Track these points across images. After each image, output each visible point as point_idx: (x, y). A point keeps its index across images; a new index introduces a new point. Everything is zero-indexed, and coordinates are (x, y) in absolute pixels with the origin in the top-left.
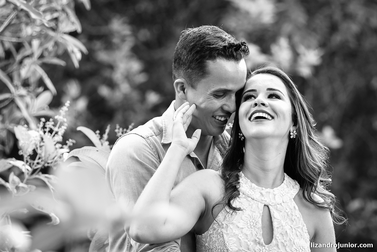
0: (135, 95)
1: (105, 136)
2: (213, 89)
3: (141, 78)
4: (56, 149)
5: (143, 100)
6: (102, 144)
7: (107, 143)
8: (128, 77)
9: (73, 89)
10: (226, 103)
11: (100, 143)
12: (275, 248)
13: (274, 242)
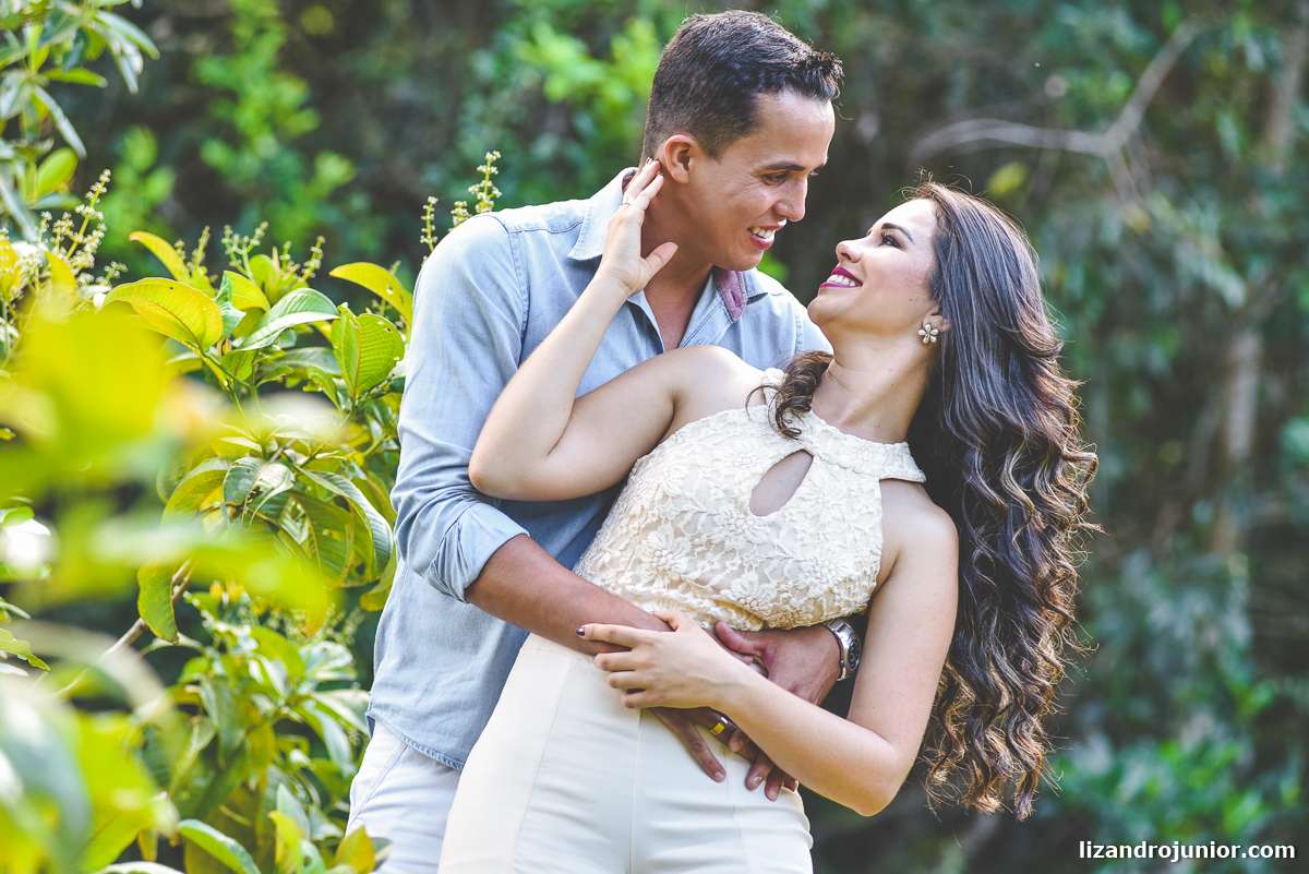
0: (290, 163)
1: (199, 254)
2: (767, 162)
3: (305, 122)
4: (80, 285)
5: (309, 173)
6: (190, 274)
7: (202, 271)
8: (273, 121)
9: (139, 147)
10: (784, 197)
11: (186, 271)
12: (768, 529)
13: (773, 516)
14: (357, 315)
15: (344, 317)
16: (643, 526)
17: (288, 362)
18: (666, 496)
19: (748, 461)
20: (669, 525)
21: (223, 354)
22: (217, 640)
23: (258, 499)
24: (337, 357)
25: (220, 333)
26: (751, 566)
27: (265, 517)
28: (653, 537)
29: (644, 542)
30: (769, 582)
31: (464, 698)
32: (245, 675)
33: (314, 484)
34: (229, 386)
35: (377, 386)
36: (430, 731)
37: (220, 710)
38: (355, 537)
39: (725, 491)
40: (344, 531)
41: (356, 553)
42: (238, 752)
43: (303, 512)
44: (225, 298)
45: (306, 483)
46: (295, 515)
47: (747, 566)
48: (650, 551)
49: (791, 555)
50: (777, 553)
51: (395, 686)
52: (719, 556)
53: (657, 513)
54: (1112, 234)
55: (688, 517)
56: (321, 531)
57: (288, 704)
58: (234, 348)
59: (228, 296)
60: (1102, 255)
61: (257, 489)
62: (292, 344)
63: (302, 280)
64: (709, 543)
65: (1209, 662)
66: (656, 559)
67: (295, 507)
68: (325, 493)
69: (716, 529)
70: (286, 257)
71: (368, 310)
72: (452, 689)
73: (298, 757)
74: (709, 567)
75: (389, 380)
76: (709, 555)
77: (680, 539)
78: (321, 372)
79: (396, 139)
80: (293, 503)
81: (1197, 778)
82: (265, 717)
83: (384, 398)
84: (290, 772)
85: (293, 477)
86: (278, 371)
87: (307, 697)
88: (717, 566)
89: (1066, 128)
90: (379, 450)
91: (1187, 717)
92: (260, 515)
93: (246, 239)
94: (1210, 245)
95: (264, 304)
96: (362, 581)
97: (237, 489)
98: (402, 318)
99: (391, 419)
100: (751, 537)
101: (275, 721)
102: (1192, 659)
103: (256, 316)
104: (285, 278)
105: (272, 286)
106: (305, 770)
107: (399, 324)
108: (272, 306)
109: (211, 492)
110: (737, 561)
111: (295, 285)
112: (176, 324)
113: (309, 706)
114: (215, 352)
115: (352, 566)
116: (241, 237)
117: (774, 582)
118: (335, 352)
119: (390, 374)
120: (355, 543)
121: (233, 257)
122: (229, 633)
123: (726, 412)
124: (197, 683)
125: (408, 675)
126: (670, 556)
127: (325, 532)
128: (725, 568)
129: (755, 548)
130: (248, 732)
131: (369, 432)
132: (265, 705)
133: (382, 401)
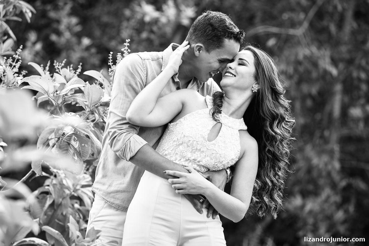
0: (74, 40)
1: (47, 68)
2: (222, 57)
3: (78, 29)
4: (15, 77)
5: (79, 43)
7: (49, 73)
8: (69, 28)
9: (33, 36)
11: (44, 73)
12: (212, 145)
13: (214, 142)
14: (91, 85)
15: (87, 85)
16: (178, 144)
17: (72, 98)
18: (184, 136)
19: (206, 126)
20: (185, 144)
21: (54, 96)
22: (54, 174)
23: (64, 136)
24: (86, 96)
25: (53, 90)
26: (208, 156)
27: (66, 141)
28: (181, 147)
29: (178, 148)
30: (212, 160)
31: (121, 189)
32: (62, 183)
33: (79, 131)
34: (56, 105)
35: (97, 104)
36: (111, 197)
37: (55, 193)
38: (91, 146)
39: (201, 135)
40: (88, 144)
41: (92, 150)
42: (60, 205)
43: (77, 139)
44: (54, 80)
45: (77, 131)
46: (75, 140)
47: (207, 155)
48: (180, 151)
49: (218, 152)
50: (215, 152)
51: (101, 183)
52: (199, 153)
53: (182, 141)
54: (301, 57)
55: (191, 142)
56: (82, 144)
57: (74, 191)
58: (57, 94)
59: (55, 80)
60: (298, 63)
61: (64, 133)
62: (73, 93)
63: (76, 75)
64: (197, 149)
65: (329, 174)
66: (182, 153)
67: (74, 138)
68: (83, 134)
69: (198, 145)
70: (71, 69)
71: (94, 83)
72: (118, 186)
73: (77, 206)
74: (197, 156)
75: (100, 103)
76: (196, 152)
77: (188, 148)
78: (81, 101)
79: (104, 32)
80: (74, 137)
81: (326, 206)
82: (67, 195)
83: (99, 108)
84: (75, 210)
85: (74, 130)
86: (69, 100)
87: (79, 190)
88: (199, 155)
89: (288, 28)
90: (98, 122)
91: (323, 189)
92: (65, 140)
93: (60, 64)
94: (328, 60)
95: (65, 82)
96: (93, 158)
97: (58, 133)
98: (103, 85)
99: (101, 113)
100: (208, 148)
101: (70, 196)
102: (324, 173)
103: (63, 85)
104: (71, 75)
105: (68, 77)
106: (79, 210)
107: (103, 87)
108: (67, 82)
109: (51, 134)
110: (204, 154)
111: (74, 77)
112: (41, 88)
113: (79, 192)
114: (52, 95)
115: (90, 154)
116: (59, 63)
117: (214, 160)
118: (85, 95)
119: (100, 101)
120: (91, 147)
121: (57, 69)
122: (57, 172)
123: (198, 111)
124: (48, 186)
125: (105, 180)
126: (186, 153)
127: (83, 145)
128: (201, 156)
129: (209, 150)
130: (63, 199)
131: (95, 117)
132: (67, 192)
133: (98, 108)
